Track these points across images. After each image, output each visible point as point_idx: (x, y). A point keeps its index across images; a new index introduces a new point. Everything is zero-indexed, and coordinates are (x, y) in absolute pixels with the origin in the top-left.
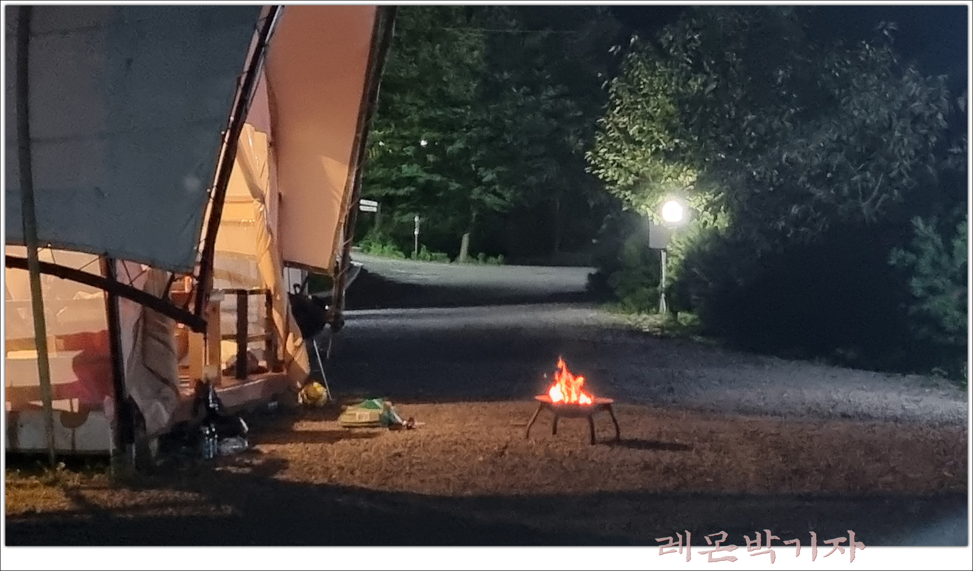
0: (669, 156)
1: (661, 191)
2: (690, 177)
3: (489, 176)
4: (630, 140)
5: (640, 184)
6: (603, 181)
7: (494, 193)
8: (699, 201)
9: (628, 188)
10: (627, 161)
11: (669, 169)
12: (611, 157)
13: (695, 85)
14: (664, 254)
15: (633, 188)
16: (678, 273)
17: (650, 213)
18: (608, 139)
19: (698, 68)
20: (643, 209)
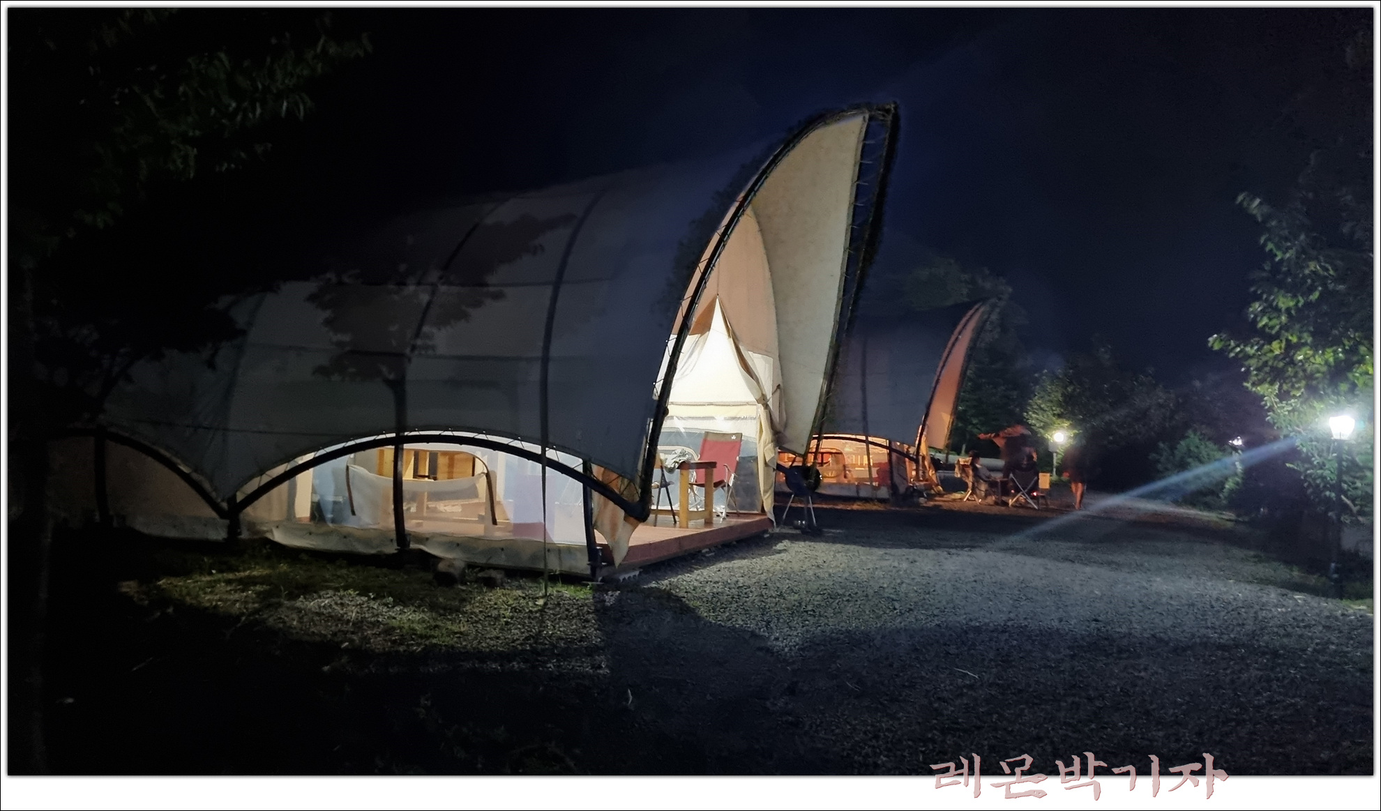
0: (1060, 416)
1: (1055, 429)
2: (1066, 424)
3: (975, 421)
4: (1042, 409)
5: (1046, 426)
6: (1031, 425)
7: (977, 428)
8: (1071, 433)
9: (1041, 427)
10: (1040, 417)
11: (1059, 421)
12: (1034, 416)
13: (1070, 389)
14: (1055, 454)
15: (1043, 428)
16: (1062, 461)
17: (1049, 437)
18: (1033, 408)
19: (1071, 383)
20: (1047, 436)
